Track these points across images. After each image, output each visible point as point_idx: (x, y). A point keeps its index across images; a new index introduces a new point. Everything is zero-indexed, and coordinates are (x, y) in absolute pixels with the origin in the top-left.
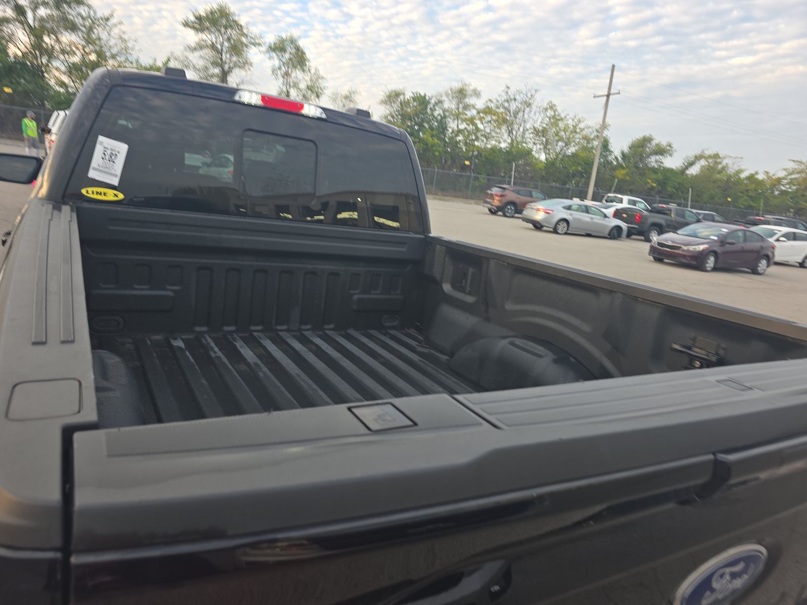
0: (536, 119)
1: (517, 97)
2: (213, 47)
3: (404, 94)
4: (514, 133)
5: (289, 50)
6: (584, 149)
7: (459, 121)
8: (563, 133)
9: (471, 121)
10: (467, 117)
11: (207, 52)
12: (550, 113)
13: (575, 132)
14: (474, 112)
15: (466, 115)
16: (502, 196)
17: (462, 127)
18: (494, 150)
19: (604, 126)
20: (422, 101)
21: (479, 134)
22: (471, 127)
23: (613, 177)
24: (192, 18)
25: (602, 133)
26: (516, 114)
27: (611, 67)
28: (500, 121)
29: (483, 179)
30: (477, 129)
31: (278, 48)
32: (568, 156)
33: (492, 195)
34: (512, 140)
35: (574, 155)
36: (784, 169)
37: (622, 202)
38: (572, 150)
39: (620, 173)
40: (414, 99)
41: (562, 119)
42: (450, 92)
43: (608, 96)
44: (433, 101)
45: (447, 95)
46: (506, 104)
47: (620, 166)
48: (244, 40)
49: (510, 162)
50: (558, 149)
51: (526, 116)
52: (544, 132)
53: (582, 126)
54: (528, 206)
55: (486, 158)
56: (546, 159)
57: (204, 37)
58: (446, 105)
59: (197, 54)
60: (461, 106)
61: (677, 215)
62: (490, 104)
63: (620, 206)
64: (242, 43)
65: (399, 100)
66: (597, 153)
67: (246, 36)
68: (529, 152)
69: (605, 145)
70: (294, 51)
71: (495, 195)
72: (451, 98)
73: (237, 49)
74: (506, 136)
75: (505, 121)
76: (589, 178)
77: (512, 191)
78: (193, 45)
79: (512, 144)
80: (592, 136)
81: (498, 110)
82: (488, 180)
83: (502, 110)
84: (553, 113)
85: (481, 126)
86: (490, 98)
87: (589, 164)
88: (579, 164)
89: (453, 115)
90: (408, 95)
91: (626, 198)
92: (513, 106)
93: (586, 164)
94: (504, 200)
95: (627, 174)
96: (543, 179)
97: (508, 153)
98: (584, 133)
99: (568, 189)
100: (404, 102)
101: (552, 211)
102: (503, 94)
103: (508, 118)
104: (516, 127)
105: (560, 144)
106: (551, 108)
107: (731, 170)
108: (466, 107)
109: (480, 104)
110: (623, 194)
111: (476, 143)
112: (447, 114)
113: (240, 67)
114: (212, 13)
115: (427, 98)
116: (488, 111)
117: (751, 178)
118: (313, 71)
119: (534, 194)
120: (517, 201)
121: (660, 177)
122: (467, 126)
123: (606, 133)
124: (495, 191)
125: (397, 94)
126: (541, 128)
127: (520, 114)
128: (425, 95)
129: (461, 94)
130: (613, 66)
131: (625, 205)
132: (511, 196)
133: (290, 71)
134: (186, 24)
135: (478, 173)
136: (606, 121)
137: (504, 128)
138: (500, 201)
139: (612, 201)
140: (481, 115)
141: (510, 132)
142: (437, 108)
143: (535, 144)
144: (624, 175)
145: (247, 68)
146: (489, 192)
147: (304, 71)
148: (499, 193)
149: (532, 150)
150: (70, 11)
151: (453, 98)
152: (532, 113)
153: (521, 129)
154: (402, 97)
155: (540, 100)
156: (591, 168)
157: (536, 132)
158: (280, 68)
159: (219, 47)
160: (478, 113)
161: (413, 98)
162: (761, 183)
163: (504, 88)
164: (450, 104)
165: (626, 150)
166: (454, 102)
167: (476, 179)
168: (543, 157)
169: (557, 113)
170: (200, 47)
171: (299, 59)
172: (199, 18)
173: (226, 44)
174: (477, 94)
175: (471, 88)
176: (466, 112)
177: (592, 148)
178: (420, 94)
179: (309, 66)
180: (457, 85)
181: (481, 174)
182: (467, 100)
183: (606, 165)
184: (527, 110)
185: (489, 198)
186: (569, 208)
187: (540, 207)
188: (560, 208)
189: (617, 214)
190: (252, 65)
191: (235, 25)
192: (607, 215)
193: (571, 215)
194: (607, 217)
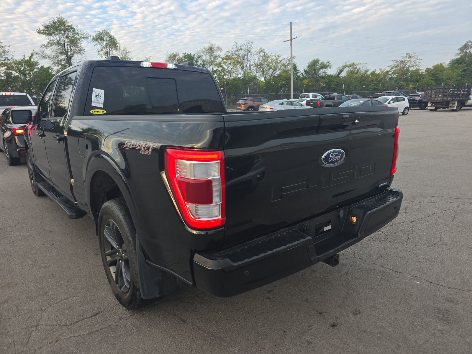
0: (255, 59)
1: (242, 48)
2: (59, 43)
3: (178, 55)
4: (245, 68)
5: (105, 38)
6: (284, 71)
7: (213, 66)
8: (271, 64)
9: (220, 65)
10: (217, 63)
11: (56, 47)
12: (262, 54)
13: (277, 62)
14: (220, 60)
15: (216, 62)
16: (245, 104)
17: (215, 69)
18: (235, 79)
19: (292, 57)
20: (189, 57)
21: (225, 72)
22: (220, 68)
23: (303, 84)
24: (43, 28)
25: (292, 61)
26: (243, 57)
27: (290, 24)
28: (236, 62)
29: (232, 96)
30: (224, 68)
31: (99, 38)
32: (276, 77)
33: (239, 104)
34: (244, 72)
35: (279, 76)
36: (389, 66)
37: (309, 97)
38: (278, 73)
39: (305, 82)
40: (185, 57)
41: (269, 57)
42: (204, 50)
43: (291, 40)
44: (196, 57)
45: (203, 52)
46: (237, 53)
47: (304, 78)
48: (77, 36)
49: (245, 85)
50: (270, 74)
51: (249, 58)
52: (261, 65)
53: (280, 59)
54: (260, 107)
55: (232, 85)
56: (265, 80)
57: (52, 38)
58: (204, 58)
59: (49, 49)
60: (212, 57)
61: (338, 99)
62: (227, 53)
63: (308, 99)
64: (76, 39)
65: (176, 59)
66: (291, 72)
67: (78, 34)
68: (255, 77)
69: (295, 68)
70: (108, 39)
71: (242, 104)
72: (205, 53)
73: (73, 42)
74: (240, 70)
75: (238, 62)
76: (290, 87)
77: (250, 100)
78: (46, 43)
79: (244, 74)
80: (287, 64)
81: (233, 57)
82: (236, 96)
83: (235, 56)
84: (264, 54)
85: (225, 67)
86: (228, 51)
87: (288, 79)
88: (283, 80)
89: (209, 63)
90: (181, 55)
91: (311, 94)
92: (241, 53)
93: (287, 79)
94: (247, 106)
95: (309, 82)
96: (265, 91)
97: (244, 80)
98: (282, 62)
99: (280, 95)
100: (179, 59)
101: (274, 107)
102: (234, 47)
103: (240, 60)
104: (245, 64)
105: (271, 70)
106: (262, 51)
107: (362, 71)
108: (215, 57)
109: (223, 54)
110: (309, 92)
111: (225, 77)
112: (205, 63)
113: (77, 53)
114: (54, 23)
115: (192, 55)
116: (228, 58)
117: (373, 73)
118: (122, 49)
119: (262, 100)
120: (254, 105)
121: (326, 80)
122: (217, 68)
123: (294, 61)
124: (241, 101)
125: (175, 56)
126: (258, 63)
127: (246, 57)
128: (190, 53)
129: (211, 50)
130: (291, 23)
131: (311, 98)
132: (250, 103)
133: (108, 50)
134: (39, 32)
135: (229, 94)
136: (293, 54)
137: (238, 66)
138: (244, 107)
139: (304, 97)
140: (225, 60)
141: (242, 68)
142: (199, 61)
143: (257, 73)
144: (308, 82)
145: (82, 53)
146: (238, 103)
147: (117, 50)
148: (243, 103)
149: (256, 76)
151: (207, 53)
152: (252, 56)
153: (248, 65)
154: (177, 57)
155: (256, 48)
156: (290, 81)
157: (257, 66)
158: (102, 50)
159: (62, 42)
160: (223, 60)
161: (184, 56)
162: (378, 75)
163: (234, 44)
164: (206, 57)
165: (306, 69)
166: (208, 55)
167: (229, 97)
168: (263, 79)
169: (266, 54)
170: (50, 44)
171: (113, 43)
172: (47, 27)
173: (66, 40)
174: (219, 49)
175: (216, 46)
176: (216, 60)
177: (288, 70)
178: (188, 54)
179: (119, 46)
180: (207, 46)
181: (231, 94)
182: (215, 53)
183: (297, 78)
184: (249, 54)
185: (238, 107)
186: (282, 104)
187: (267, 106)
188: (277, 104)
189: (308, 103)
190: (85, 51)
191: (70, 28)
192: (303, 105)
193: (284, 107)
194: (303, 106)
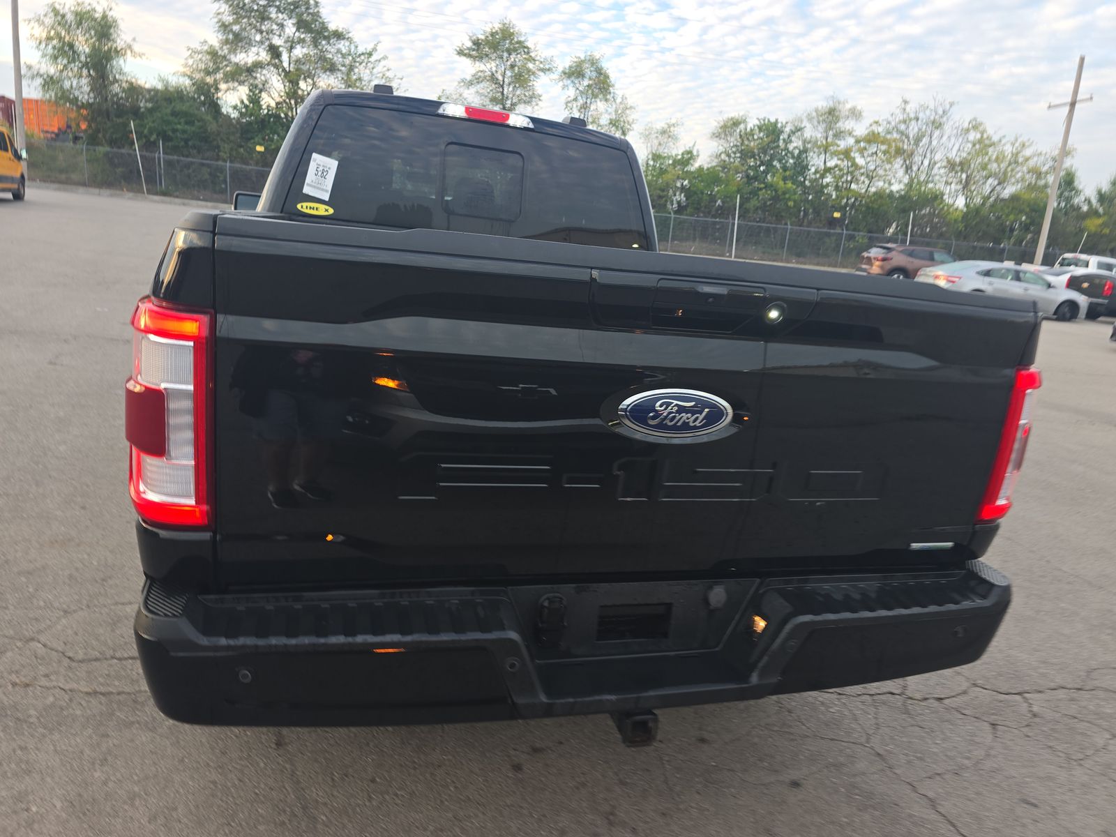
0: (950, 146)
1: (921, 115)
2: (493, 78)
3: (744, 121)
4: (915, 168)
5: (588, 73)
6: (1031, 188)
7: (827, 155)
8: (995, 165)
9: (847, 153)
10: (839, 149)
11: (486, 87)
12: (973, 136)
13: (1016, 162)
14: (851, 141)
15: (838, 146)
16: (884, 260)
17: (831, 164)
18: (879, 195)
19: (1065, 152)
20: (772, 130)
21: (857, 173)
22: (845, 164)
23: (1082, 231)
24: (469, 44)
25: (1062, 162)
26: (918, 140)
27: (1077, 60)
28: (893, 150)
29: (861, 237)
30: (854, 165)
31: (575, 73)
32: (1003, 200)
33: (869, 259)
34: (912, 180)
35: (1014, 198)
37: (1087, 266)
38: (1008, 191)
39: (1092, 224)
40: (760, 129)
41: (993, 144)
42: (814, 114)
43: (1073, 104)
44: (787, 130)
45: (810, 119)
46: (903, 127)
47: (1093, 213)
48: (530, 66)
49: (905, 211)
50: (987, 189)
51: (934, 143)
52: (964, 165)
53: (1028, 152)
54: (919, 273)
55: (868, 208)
56: (967, 205)
57: (482, 67)
58: (808, 133)
59: (473, 90)
60: (831, 133)
62: (876, 129)
63: (1080, 271)
64: (529, 71)
65: (738, 131)
66: (1053, 193)
67: (533, 60)
68: (937, 197)
69: (1068, 182)
70: (594, 74)
71: (875, 258)
72: (816, 123)
73: (521, 78)
74: (901, 173)
75: (899, 152)
76: (1038, 233)
77: (901, 252)
78: (469, 78)
79: (910, 185)
80: (1044, 169)
81: (889, 137)
82: (870, 238)
83: (895, 135)
84: (979, 136)
85: (860, 161)
86: (876, 120)
87: (1037, 211)
88: (1021, 212)
89: (819, 147)
90: (752, 123)
91: (1094, 260)
92: (913, 130)
93: (1033, 210)
94: (889, 266)
95: (1104, 225)
96: (959, 235)
97: (903, 198)
98: (1031, 163)
99: (1003, 250)
100: (746, 134)
101: (960, 278)
102: (898, 111)
103: (905, 147)
104: (917, 159)
105: (990, 181)
106: (975, 128)
108: (839, 135)
109: (861, 130)
110: (1091, 254)
111: (853, 186)
112: (809, 146)
113: (525, 102)
114: (493, 34)
115: (779, 125)
116: (872, 138)
118: (619, 100)
119: (937, 256)
120: (910, 267)
122: (839, 162)
123: (1068, 163)
124: (875, 252)
125: (736, 123)
126: (958, 160)
127: (925, 140)
128: (777, 120)
129: (831, 116)
130: (1082, 60)
131: (1092, 269)
132: (899, 259)
133: (589, 101)
134: (461, 53)
135: (854, 230)
136: (1070, 142)
137: (898, 163)
138: (881, 267)
139: (1069, 265)
140: (862, 144)
141: (908, 169)
142: (793, 139)
143: (947, 183)
144: (1100, 226)
145: (534, 103)
146: (865, 254)
147: (606, 100)
148: (881, 256)
149: (942, 194)
150: (329, 48)
151: (819, 122)
152: (945, 138)
153: (926, 162)
154: (742, 126)
155: (961, 117)
156: (1042, 216)
157: (951, 166)
158: (575, 100)
159: (500, 78)
160: (858, 141)
161: (758, 127)
163: (899, 101)
164: (812, 132)
165: (1106, 187)
166: (821, 128)
167: (851, 238)
168: (961, 202)
169: (985, 136)
170: (477, 79)
171: (602, 85)
172: (477, 43)
173: (509, 73)
174: (855, 114)
175: (848, 106)
176: (839, 142)
177: (1046, 186)
178: (769, 121)
179: (614, 93)
180: (823, 105)
181: (859, 231)
182: (840, 124)
183: (1070, 213)
184: (937, 133)
185: (865, 264)
186: (987, 273)
187: (940, 273)
188: (972, 273)
189: (1074, 283)
190: (541, 98)
191: (521, 47)
192: (1052, 285)
193: (990, 284)
194: (1053, 287)
